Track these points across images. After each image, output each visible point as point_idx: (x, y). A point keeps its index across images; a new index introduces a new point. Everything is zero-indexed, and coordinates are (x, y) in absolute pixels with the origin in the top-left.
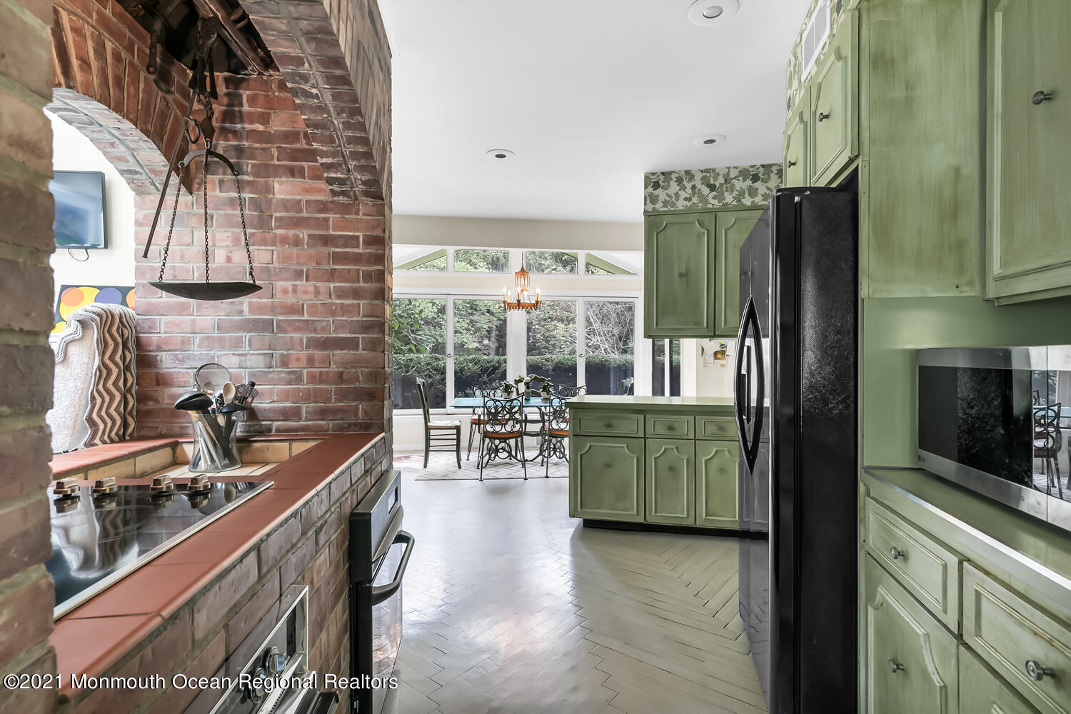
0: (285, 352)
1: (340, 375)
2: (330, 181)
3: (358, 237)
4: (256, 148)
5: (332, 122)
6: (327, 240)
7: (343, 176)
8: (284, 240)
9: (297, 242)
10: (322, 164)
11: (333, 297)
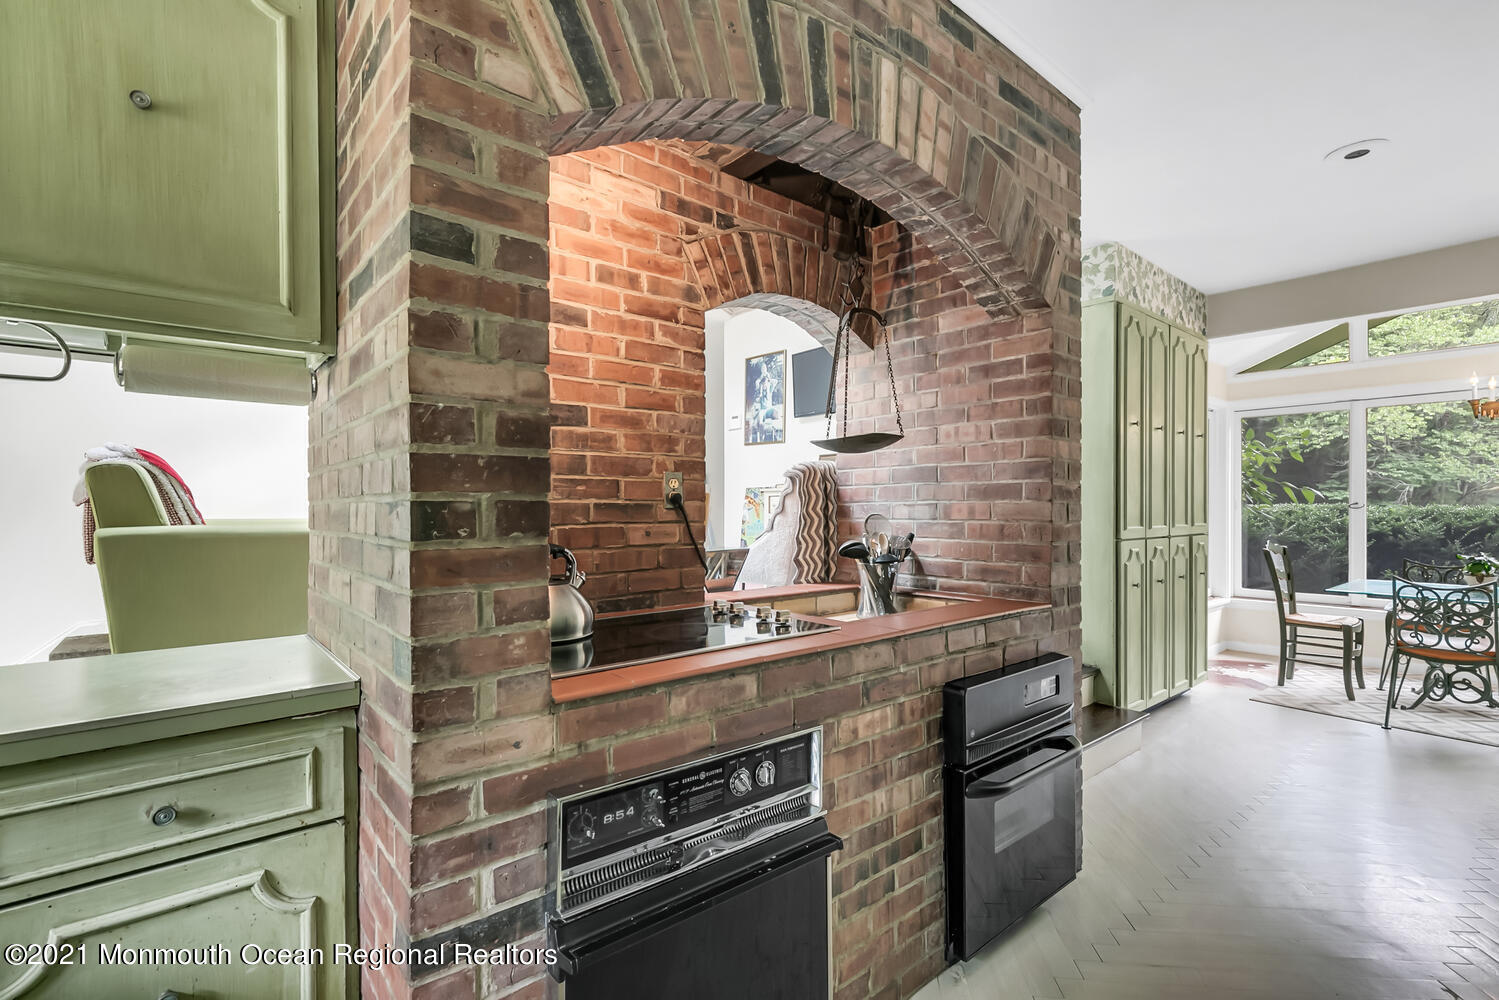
0: (947, 502)
1: (1002, 528)
2: (983, 302)
3: (1021, 360)
4: (924, 286)
5: (957, 241)
6: (987, 371)
7: (993, 293)
8: (947, 380)
9: (959, 380)
10: (967, 287)
11: (994, 436)
